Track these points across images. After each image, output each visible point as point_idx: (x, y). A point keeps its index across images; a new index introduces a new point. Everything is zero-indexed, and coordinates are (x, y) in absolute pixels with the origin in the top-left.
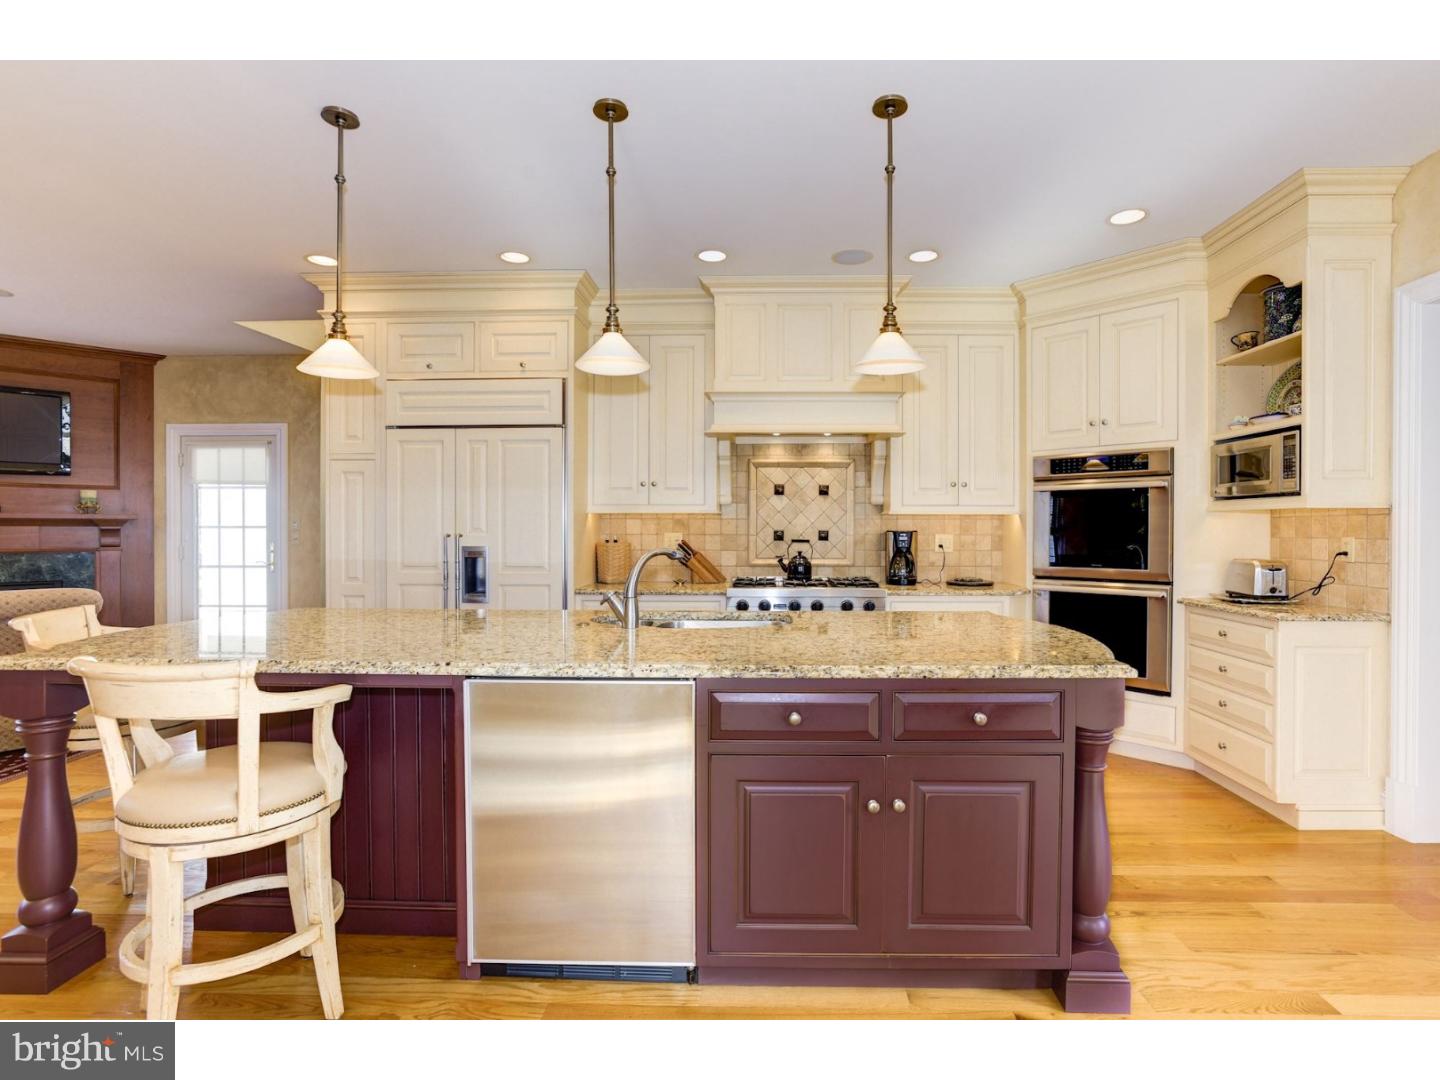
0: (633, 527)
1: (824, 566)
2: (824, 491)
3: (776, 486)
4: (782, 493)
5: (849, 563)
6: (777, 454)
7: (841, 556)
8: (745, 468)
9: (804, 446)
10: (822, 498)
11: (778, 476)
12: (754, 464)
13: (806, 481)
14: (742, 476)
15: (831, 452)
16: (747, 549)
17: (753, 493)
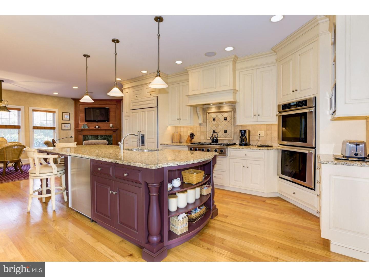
0: (182, 129)
1: (225, 140)
2: (225, 119)
3: (213, 118)
4: (215, 120)
5: (232, 139)
6: (214, 109)
7: (230, 137)
8: (206, 114)
9: (220, 107)
10: (225, 121)
11: (214, 115)
12: (208, 113)
13: (221, 116)
14: (205, 116)
15: (227, 108)
16: (206, 135)
17: (208, 120)
